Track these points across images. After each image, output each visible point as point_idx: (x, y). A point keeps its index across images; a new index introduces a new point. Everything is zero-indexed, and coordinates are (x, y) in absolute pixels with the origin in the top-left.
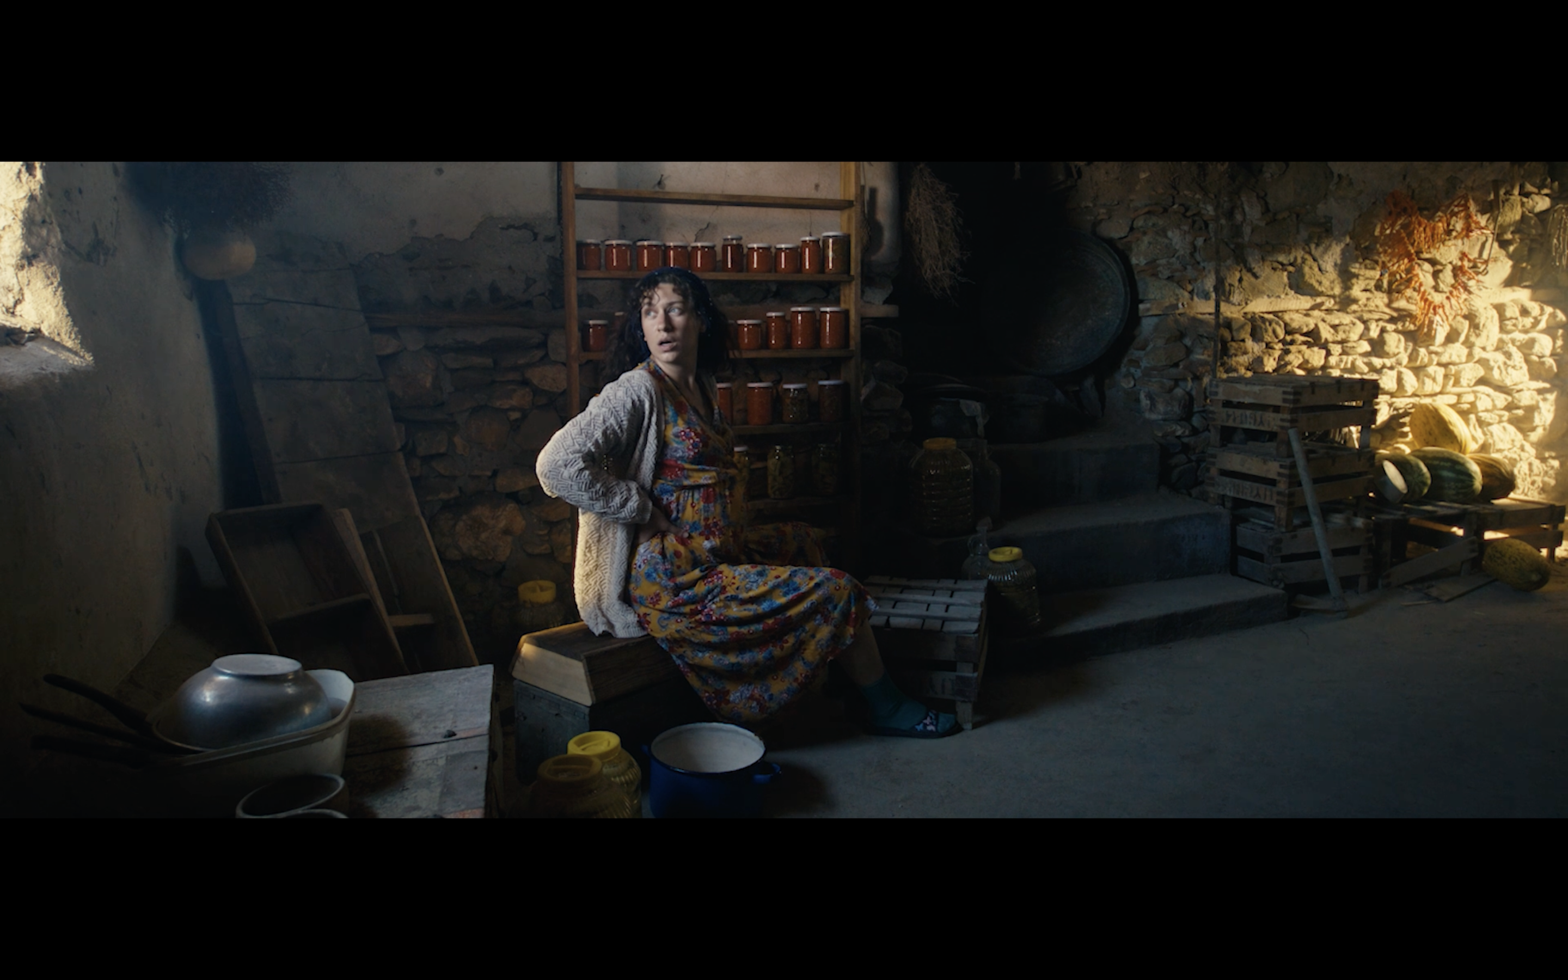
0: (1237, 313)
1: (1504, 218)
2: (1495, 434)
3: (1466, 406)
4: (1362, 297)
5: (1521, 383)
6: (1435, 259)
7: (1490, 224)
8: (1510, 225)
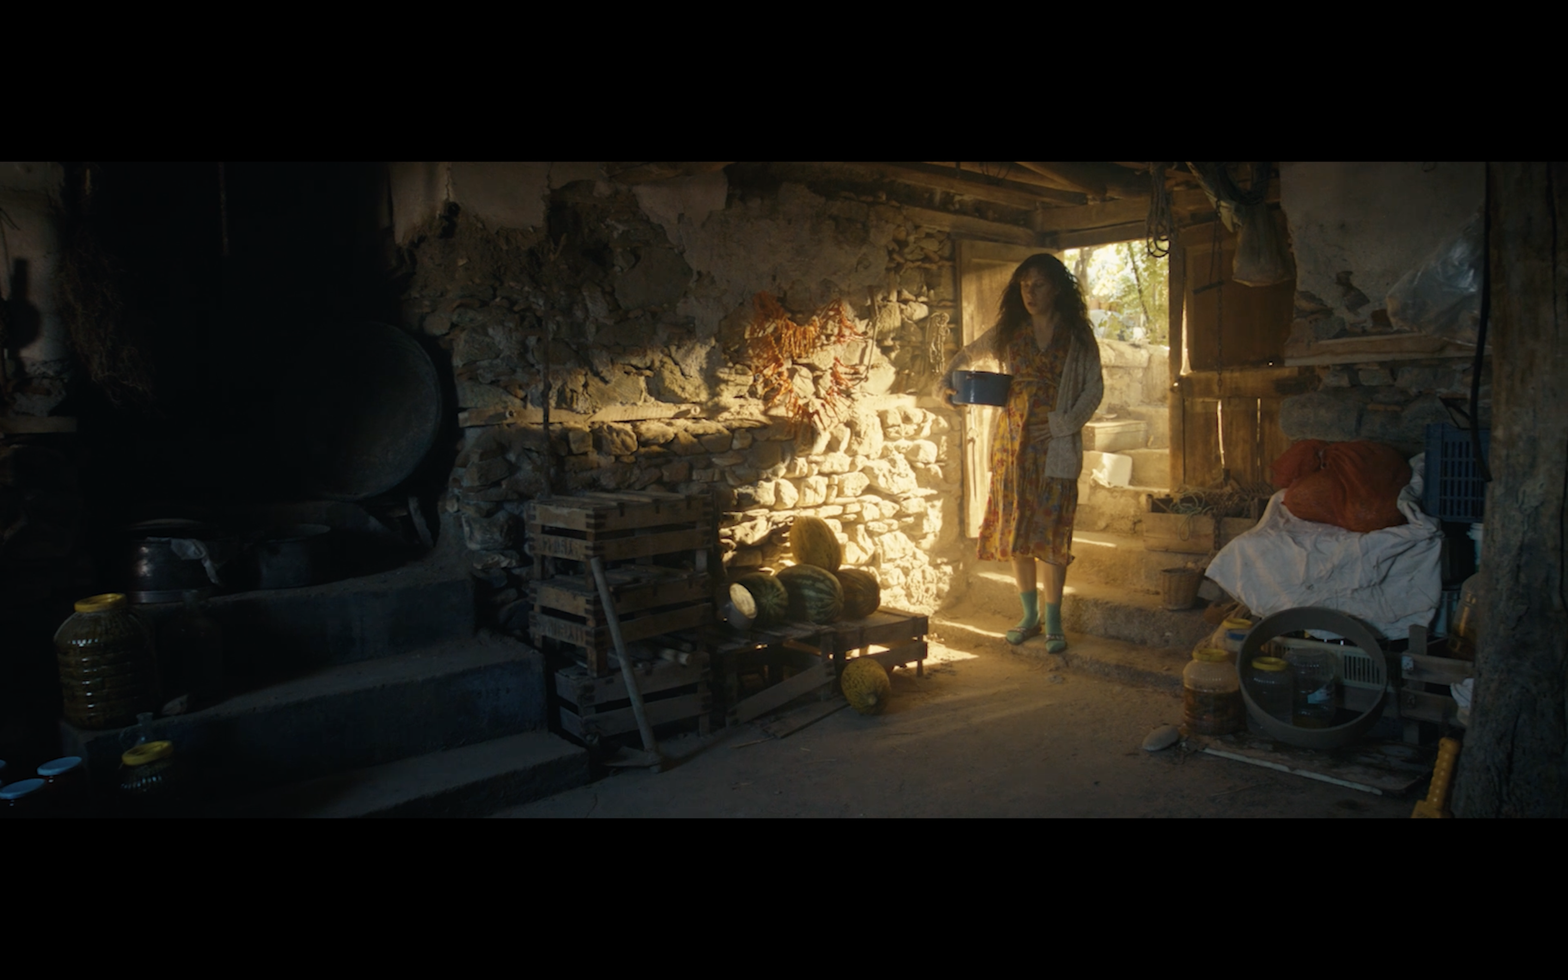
0: (583, 423)
1: (884, 324)
2: (885, 544)
3: (852, 517)
4: (734, 404)
5: (909, 490)
6: (813, 364)
7: (870, 329)
8: (889, 332)
